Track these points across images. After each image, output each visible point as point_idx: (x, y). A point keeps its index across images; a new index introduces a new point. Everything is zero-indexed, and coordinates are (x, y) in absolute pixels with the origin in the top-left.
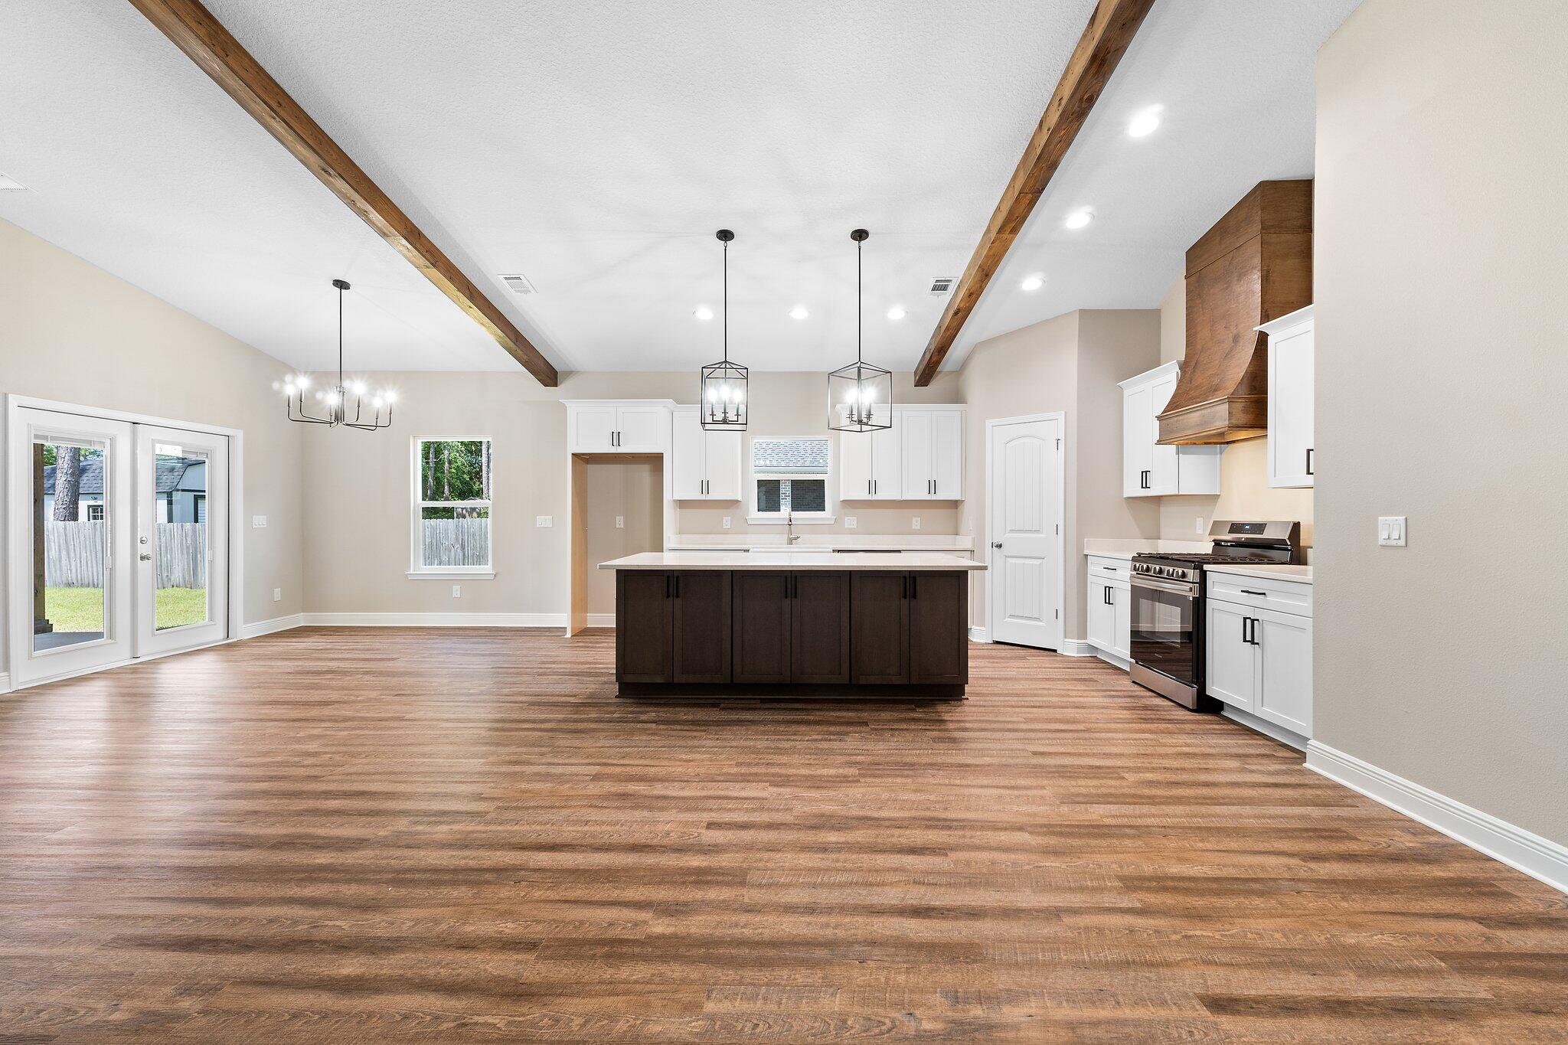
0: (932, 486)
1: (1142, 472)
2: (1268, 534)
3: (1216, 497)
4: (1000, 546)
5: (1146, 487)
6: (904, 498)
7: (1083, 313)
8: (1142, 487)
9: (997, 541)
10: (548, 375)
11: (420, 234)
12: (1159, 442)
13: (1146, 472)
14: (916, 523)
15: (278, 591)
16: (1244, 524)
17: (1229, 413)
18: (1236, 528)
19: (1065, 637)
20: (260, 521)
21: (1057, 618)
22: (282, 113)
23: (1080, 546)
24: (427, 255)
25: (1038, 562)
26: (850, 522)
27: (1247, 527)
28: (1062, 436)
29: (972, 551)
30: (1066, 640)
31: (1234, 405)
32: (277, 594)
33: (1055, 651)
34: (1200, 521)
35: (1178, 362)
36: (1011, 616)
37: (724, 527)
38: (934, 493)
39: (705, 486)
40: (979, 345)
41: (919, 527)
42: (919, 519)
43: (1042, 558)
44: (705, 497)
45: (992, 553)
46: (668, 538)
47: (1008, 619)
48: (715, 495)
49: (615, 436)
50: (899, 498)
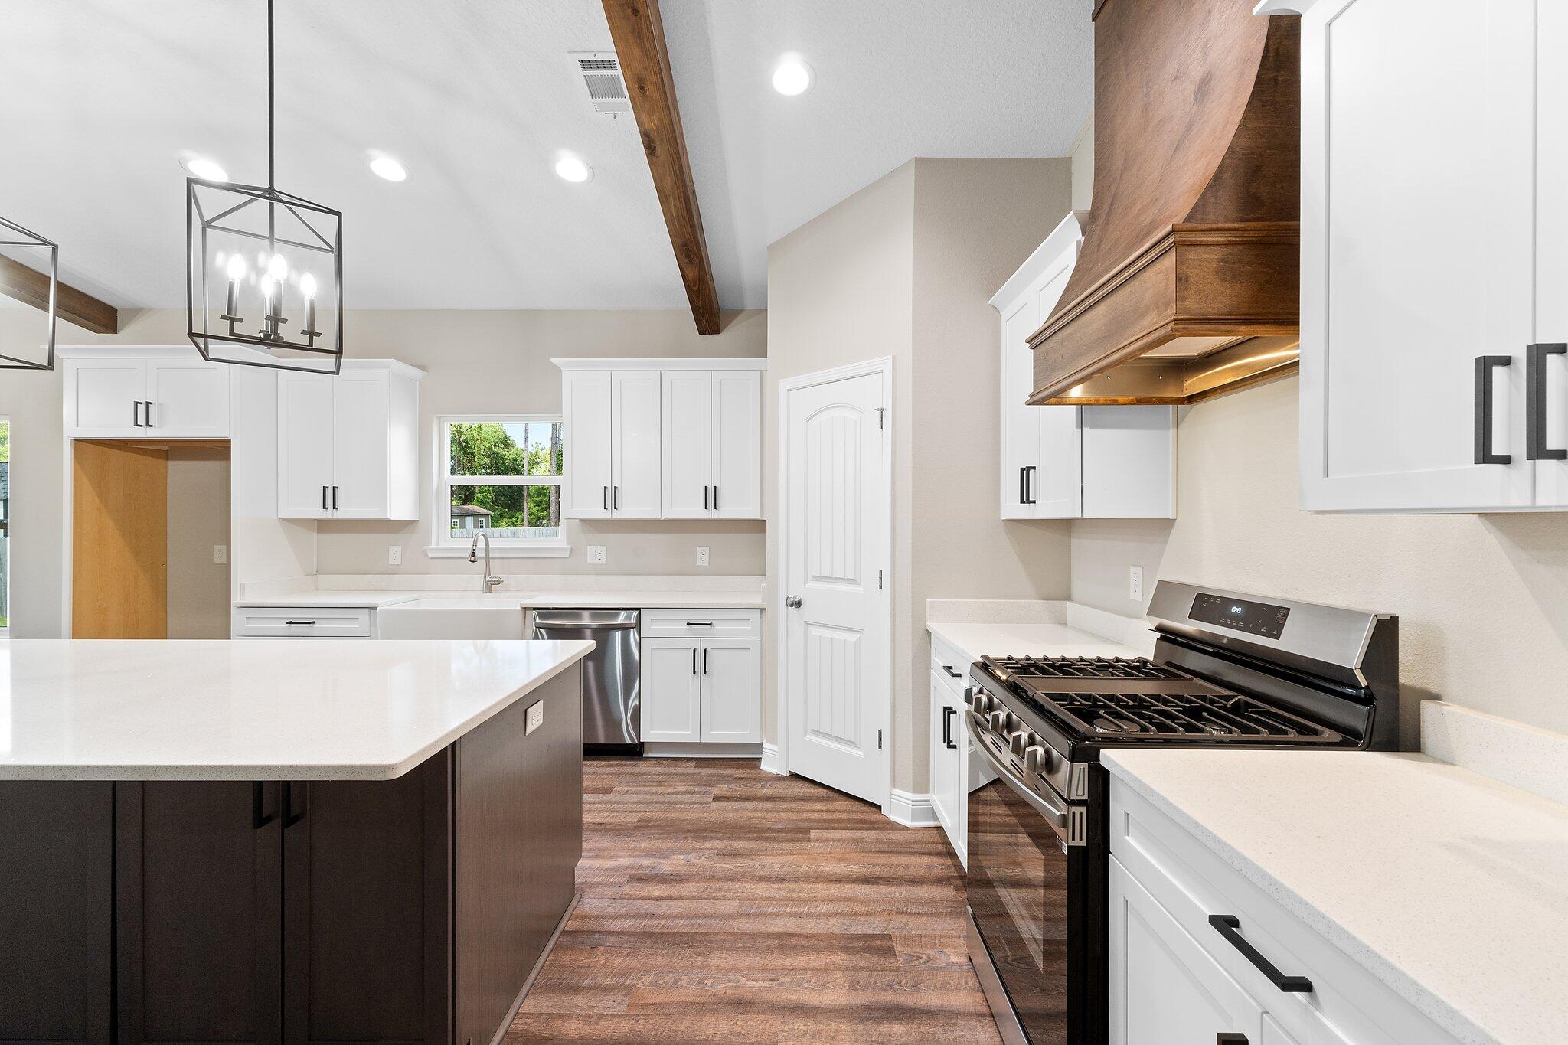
0: (711, 497)
1: (1022, 470)
2: (1293, 641)
3: (1167, 524)
4: (799, 604)
5: (1029, 502)
6: (665, 517)
7: (921, 162)
8: (1022, 502)
9: (796, 594)
10: (100, 316)
12: (1036, 401)
13: (1029, 469)
14: (702, 556)
16: (1230, 602)
17: (1178, 279)
18: (1207, 605)
19: (894, 785)
21: (880, 747)
23: (919, 614)
25: (852, 637)
26: (596, 553)
27: (1234, 609)
28: (888, 405)
29: (763, 610)
30: (896, 791)
31: (1192, 254)
33: (879, 807)
34: (1136, 573)
35: (1077, 215)
36: (816, 732)
37: (391, 562)
38: (715, 508)
39: (330, 496)
40: (773, 248)
41: (706, 563)
42: (707, 549)
43: (861, 631)
44: (330, 514)
45: (788, 615)
46: (243, 586)
47: (809, 737)
48: (345, 512)
49: (141, 408)
50: (657, 516)
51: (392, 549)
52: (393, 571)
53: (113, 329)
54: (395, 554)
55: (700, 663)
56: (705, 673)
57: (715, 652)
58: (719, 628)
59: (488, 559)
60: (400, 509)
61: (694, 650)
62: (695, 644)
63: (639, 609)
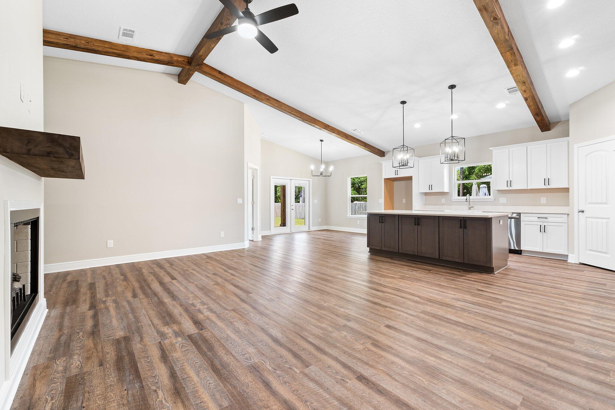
0: (547, 181)
4: (583, 212)
6: (529, 188)
9: (581, 208)
10: (381, 153)
11: (329, 126)
14: (543, 200)
15: (320, 219)
20: (316, 201)
22: (293, 113)
24: (331, 131)
25: (605, 221)
29: (568, 214)
32: (320, 220)
36: (590, 250)
37: (442, 202)
38: (549, 185)
39: (431, 187)
40: (571, 105)
41: (545, 202)
42: (545, 198)
43: (609, 219)
44: (430, 191)
45: (578, 215)
46: (415, 206)
47: (588, 252)
48: (434, 190)
49: (396, 171)
50: (526, 188)
51: (442, 199)
52: (443, 205)
53: (384, 156)
54: (443, 201)
55: (543, 229)
56: (545, 232)
57: (549, 226)
58: (550, 219)
59: (469, 201)
60: (446, 190)
61: (540, 225)
62: (541, 224)
63: (520, 213)
